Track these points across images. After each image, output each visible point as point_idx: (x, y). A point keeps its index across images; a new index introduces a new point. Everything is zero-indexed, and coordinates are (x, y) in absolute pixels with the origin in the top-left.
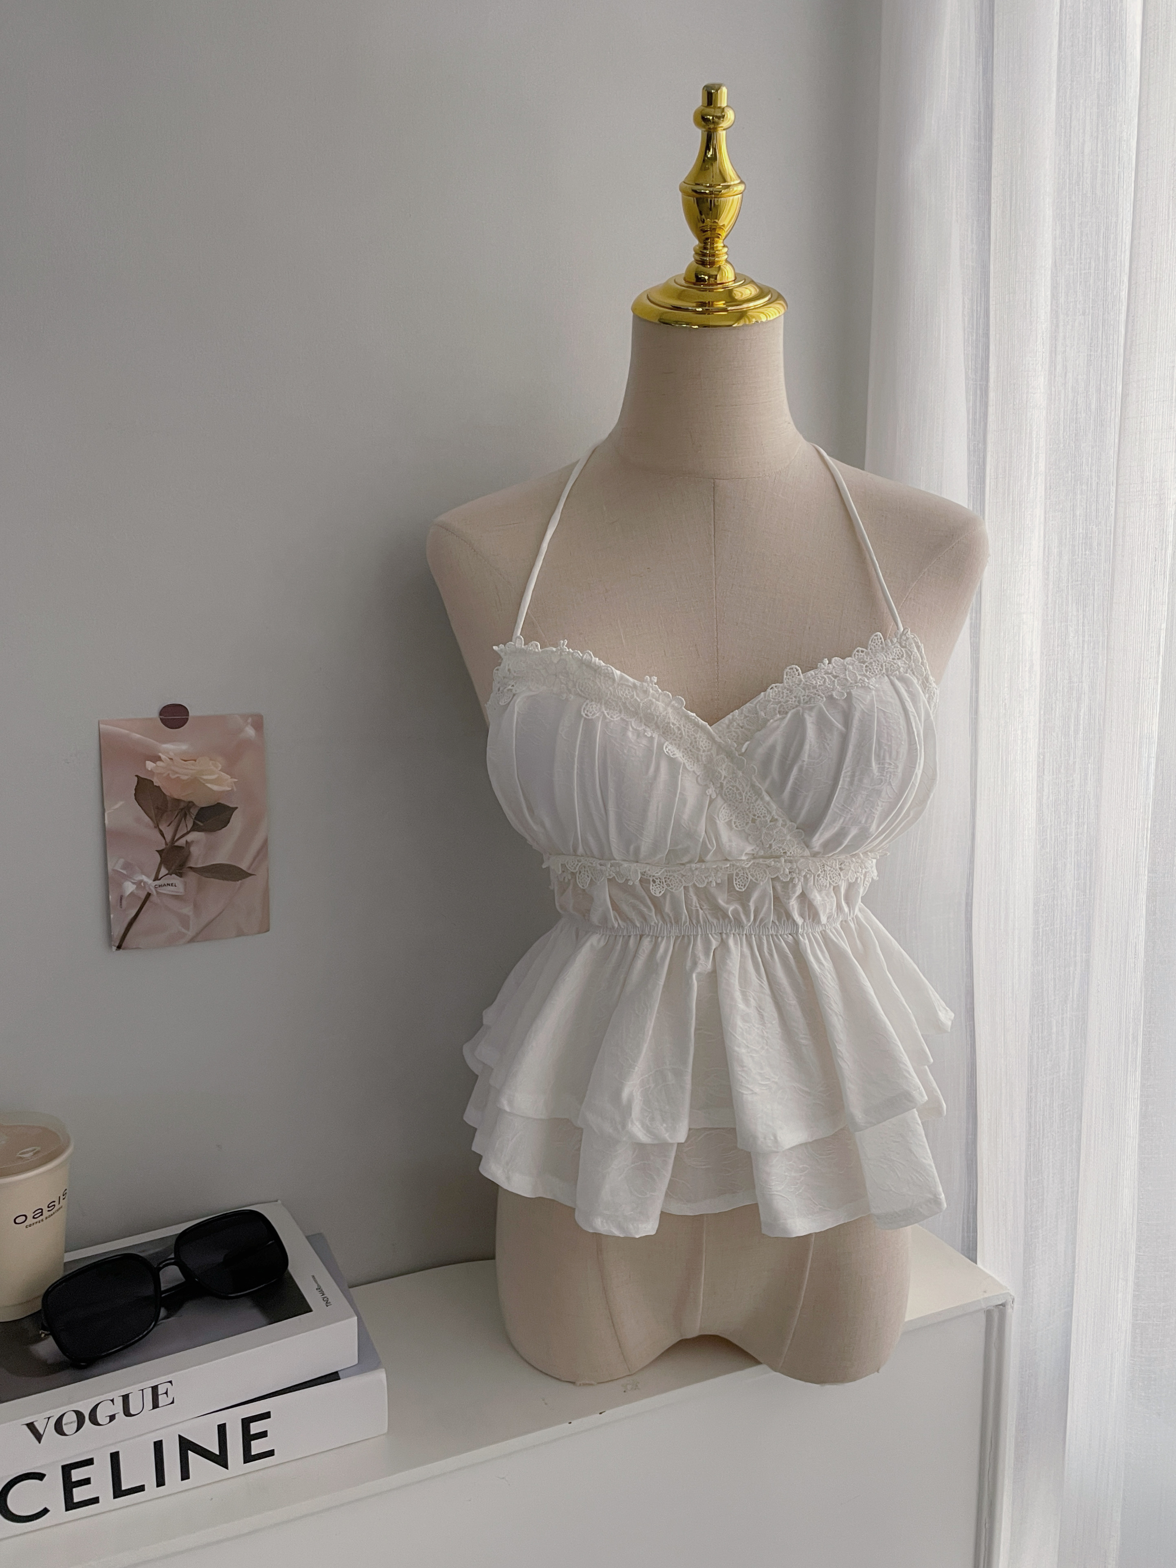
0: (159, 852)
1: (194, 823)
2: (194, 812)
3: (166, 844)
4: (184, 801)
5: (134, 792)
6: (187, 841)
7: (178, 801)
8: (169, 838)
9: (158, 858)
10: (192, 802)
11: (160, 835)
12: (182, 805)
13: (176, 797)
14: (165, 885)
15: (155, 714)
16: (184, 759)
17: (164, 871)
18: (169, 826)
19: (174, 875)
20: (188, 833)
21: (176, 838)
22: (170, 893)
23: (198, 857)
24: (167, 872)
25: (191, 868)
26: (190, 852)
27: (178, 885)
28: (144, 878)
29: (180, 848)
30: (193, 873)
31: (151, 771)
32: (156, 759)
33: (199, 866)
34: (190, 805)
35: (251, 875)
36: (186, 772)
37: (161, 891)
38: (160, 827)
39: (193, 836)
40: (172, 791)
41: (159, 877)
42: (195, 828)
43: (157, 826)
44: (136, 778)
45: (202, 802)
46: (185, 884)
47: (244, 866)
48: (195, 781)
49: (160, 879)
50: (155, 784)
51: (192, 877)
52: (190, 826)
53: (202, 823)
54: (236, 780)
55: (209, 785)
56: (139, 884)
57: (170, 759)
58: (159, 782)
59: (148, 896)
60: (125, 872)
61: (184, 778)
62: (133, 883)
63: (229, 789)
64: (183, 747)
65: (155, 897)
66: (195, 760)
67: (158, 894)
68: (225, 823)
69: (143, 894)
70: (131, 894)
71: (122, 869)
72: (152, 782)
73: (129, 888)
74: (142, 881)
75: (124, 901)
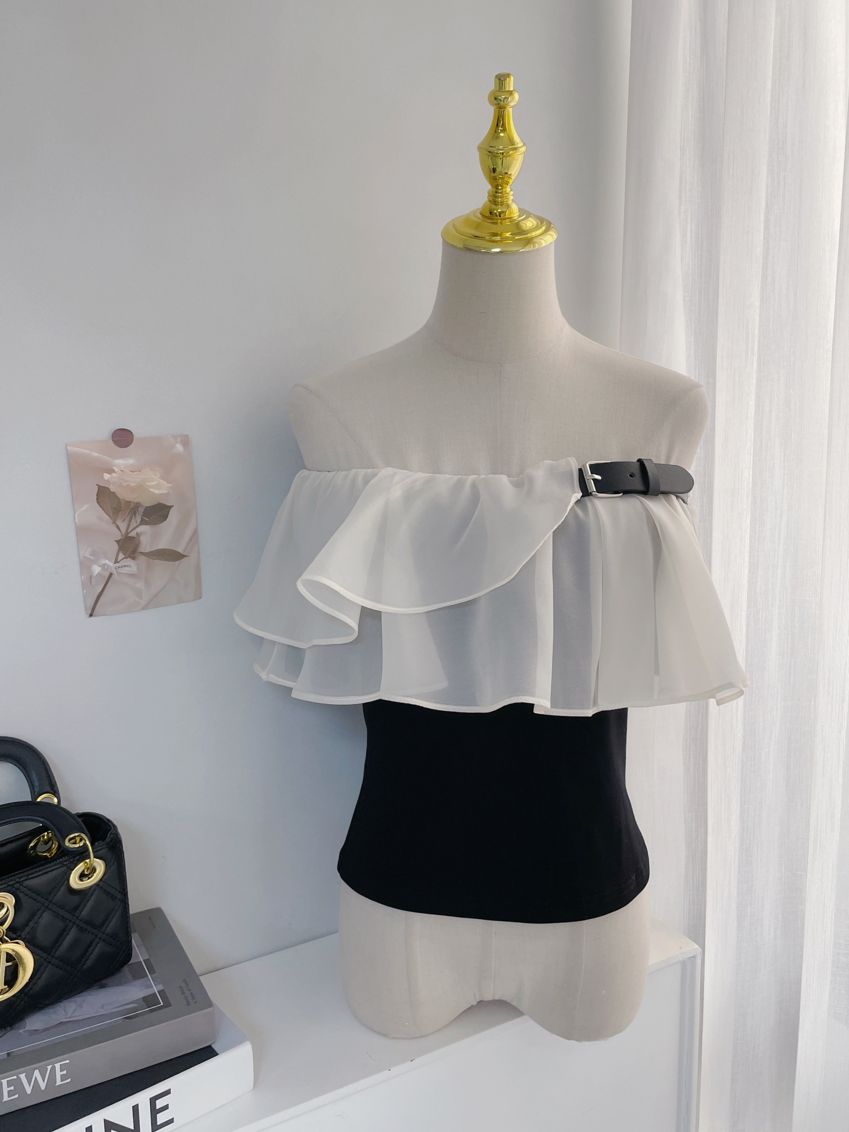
0: (115, 541)
1: (142, 520)
2: (141, 510)
3: (122, 535)
4: (134, 503)
5: (96, 497)
6: (137, 533)
7: (129, 502)
8: (124, 530)
9: (116, 547)
10: (139, 503)
11: (117, 529)
12: (132, 506)
13: (127, 499)
14: (122, 566)
15: (108, 437)
16: (133, 471)
17: (121, 556)
18: (122, 522)
19: (129, 559)
20: (138, 526)
21: (130, 530)
22: (126, 572)
23: (146, 545)
24: (124, 556)
25: (141, 553)
26: (140, 540)
27: (131, 566)
28: (107, 562)
29: (133, 537)
30: (144, 557)
31: (108, 480)
33: (147, 551)
34: (138, 505)
35: (187, 556)
36: (134, 480)
37: (118, 571)
38: (117, 523)
39: (142, 529)
40: (124, 495)
41: (118, 561)
42: (143, 522)
43: (114, 522)
44: (97, 487)
45: (147, 502)
46: (138, 565)
47: (180, 550)
48: (140, 488)
51: (142, 559)
52: (139, 521)
53: (148, 518)
54: (171, 485)
55: (151, 490)
56: (103, 566)
57: (122, 471)
58: (112, 489)
59: (111, 575)
60: (92, 558)
61: (132, 485)
62: (99, 566)
63: (167, 492)
64: (131, 461)
65: (115, 577)
66: (140, 471)
67: (118, 573)
68: (165, 517)
69: (107, 575)
70: (99, 574)
71: (90, 556)
72: (109, 489)
73: (96, 569)
74: (105, 564)
75: (93, 580)
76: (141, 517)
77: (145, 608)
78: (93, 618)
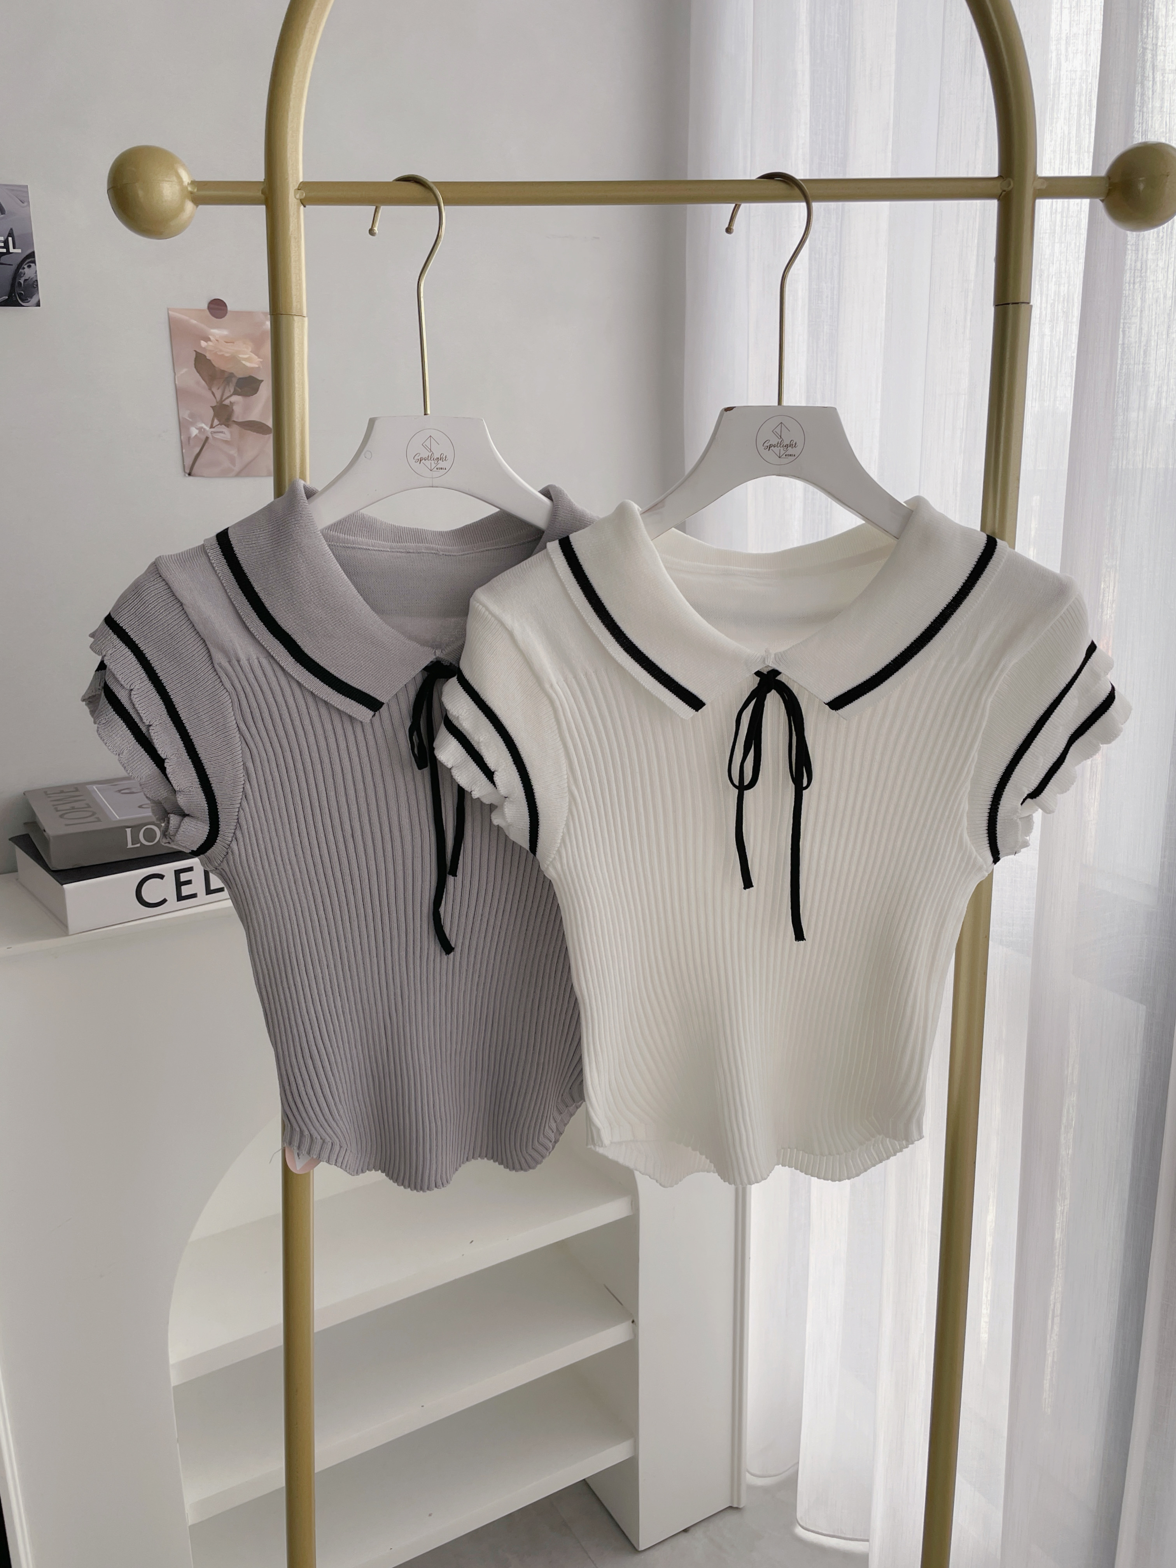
0: (212, 407)
1: (235, 390)
2: (234, 380)
3: (217, 403)
4: (227, 372)
5: (193, 362)
6: (231, 402)
7: (223, 372)
8: (218, 396)
9: (211, 412)
10: (233, 373)
11: (212, 396)
12: (226, 375)
13: (222, 369)
14: (217, 432)
15: (205, 306)
16: (227, 342)
17: (216, 422)
18: (218, 390)
19: (223, 426)
20: (231, 396)
21: (224, 398)
22: (221, 438)
23: (239, 414)
24: (218, 423)
25: (234, 421)
26: (233, 410)
27: (225, 433)
28: (204, 425)
29: (227, 406)
30: (237, 426)
31: (204, 348)
32: (207, 339)
33: (240, 420)
34: (232, 375)
36: (228, 350)
37: (216, 436)
38: (214, 390)
39: (235, 398)
40: (219, 364)
41: (214, 426)
42: (235, 393)
43: (210, 389)
44: (195, 353)
45: (240, 375)
46: (231, 433)
47: (269, 424)
48: (234, 359)
49: (214, 428)
50: (208, 358)
51: (235, 428)
52: (232, 391)
53: (240, 389)
54: (261, 360)
55: (244, 362)
56: (200, 429)
57: (217, 340)
58: (209, 356)
59: (207, 438)
60: (190, 420)
61: (227, 355)
62: (197, 429)
63: (257, 366)
64: (225, 332)
65: (211, 440)
66: (233, 343)
67: (213, 437)
68: (256, 390)
69: (203, 437)
70: (196, 435)
71: (190, 418)
72: (206, 356)
73: (194, 432)
74: (202, 428)
75: (191, 441)
76: (235, 389)
77: (238, 475)
78: (191, 478)
